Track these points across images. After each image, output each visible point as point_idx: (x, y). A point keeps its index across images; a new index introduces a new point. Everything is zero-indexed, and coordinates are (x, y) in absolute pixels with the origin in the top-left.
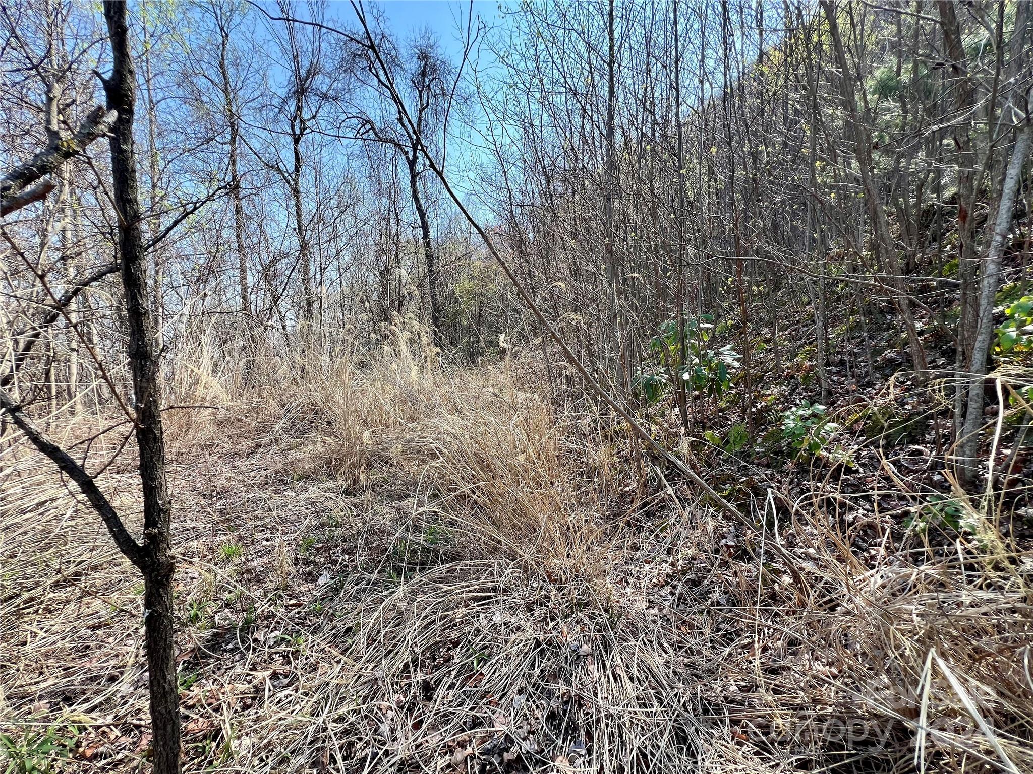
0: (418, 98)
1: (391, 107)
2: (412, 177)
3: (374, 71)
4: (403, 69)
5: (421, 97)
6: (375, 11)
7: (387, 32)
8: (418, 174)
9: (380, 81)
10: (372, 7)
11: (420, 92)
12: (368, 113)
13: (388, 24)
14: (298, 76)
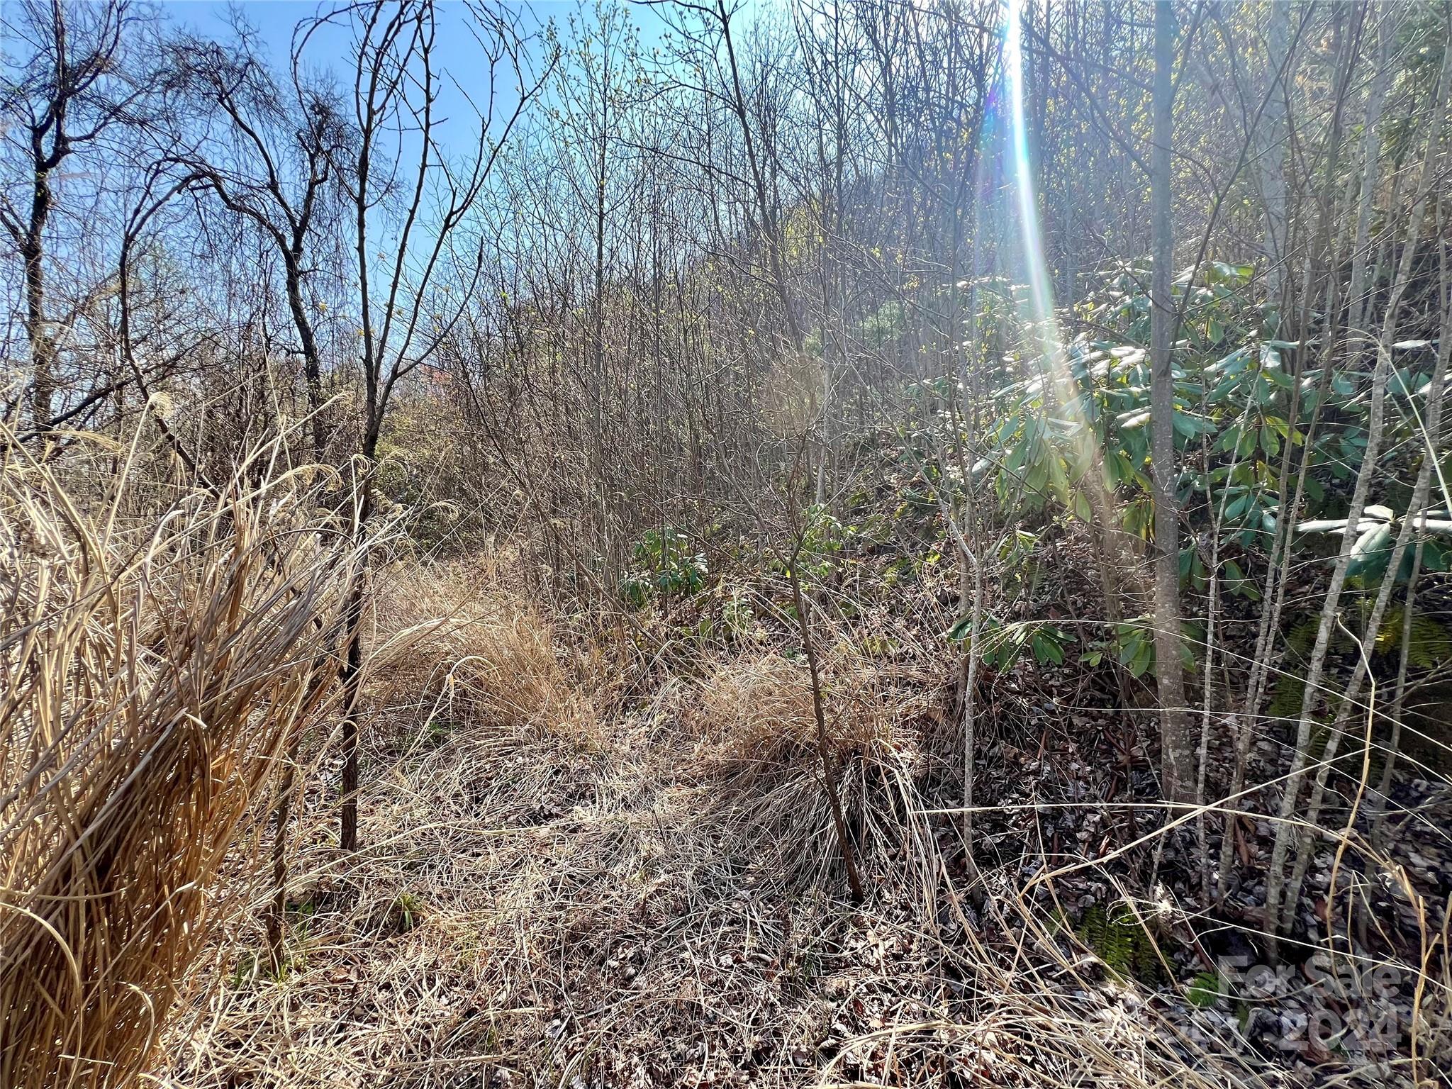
0: (308, 164)
1: (256, 164)
2: (290, 275)
3: (227, 104)
4: (284, 118)
5: (313, 165)
6: (240, 25)
7: (258, 58)
8: (302, 272)
9: (236, 119)
10: (237, 19)
11: (312, 157)
12: (209, 161)
13: (263, 48)
14: (61, 67)
